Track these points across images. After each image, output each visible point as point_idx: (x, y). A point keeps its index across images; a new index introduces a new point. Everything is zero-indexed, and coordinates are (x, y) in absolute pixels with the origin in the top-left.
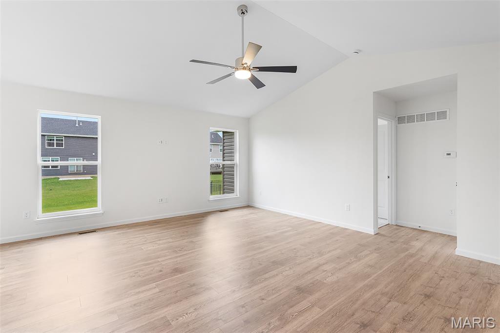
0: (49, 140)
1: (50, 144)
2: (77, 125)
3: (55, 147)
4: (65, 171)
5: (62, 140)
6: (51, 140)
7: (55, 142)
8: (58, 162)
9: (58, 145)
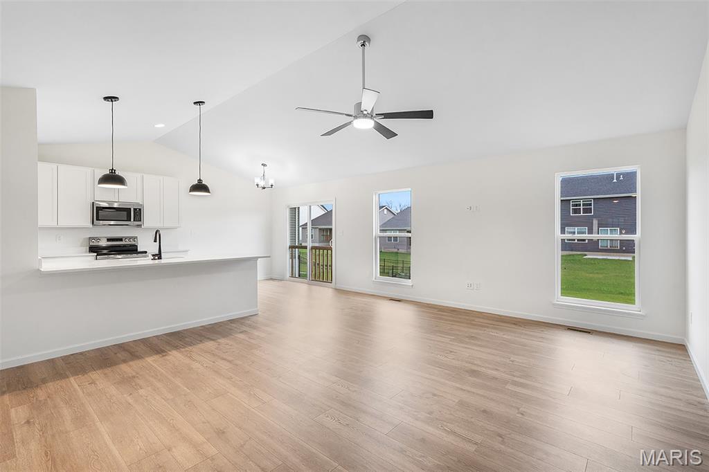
0: (573, 205)
1: (576, 211)
2: (615, 181)
3: (582, 214)
4: (593, 246)
5: (590, 205)
6: (576, 205)
7: (582, 207)
8: (584, 235)
9: (586, 211)
